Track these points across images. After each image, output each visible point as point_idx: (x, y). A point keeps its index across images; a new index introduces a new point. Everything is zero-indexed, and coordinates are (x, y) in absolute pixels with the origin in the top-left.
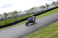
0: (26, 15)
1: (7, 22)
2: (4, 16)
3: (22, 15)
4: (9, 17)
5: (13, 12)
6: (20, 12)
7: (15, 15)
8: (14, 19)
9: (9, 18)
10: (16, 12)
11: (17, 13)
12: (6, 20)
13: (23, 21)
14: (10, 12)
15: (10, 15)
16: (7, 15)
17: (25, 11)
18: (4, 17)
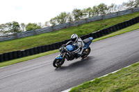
0: (128, 15)
1: (81, 31)
2: (73, 17)
3: (118, 14)
4: (86, 19)
5: (94, 7)
6: (112, 6)
7: (99, 15)
8: (99, 24)
9: (87, 21)
10: (102, 7)
11: (106, 9)
12: (79, 26)
13: (120, 29)
14: (87, 8)
15: (88, 15)
16: (81, 15)
17: (124, 4)
18: (74, 20)
